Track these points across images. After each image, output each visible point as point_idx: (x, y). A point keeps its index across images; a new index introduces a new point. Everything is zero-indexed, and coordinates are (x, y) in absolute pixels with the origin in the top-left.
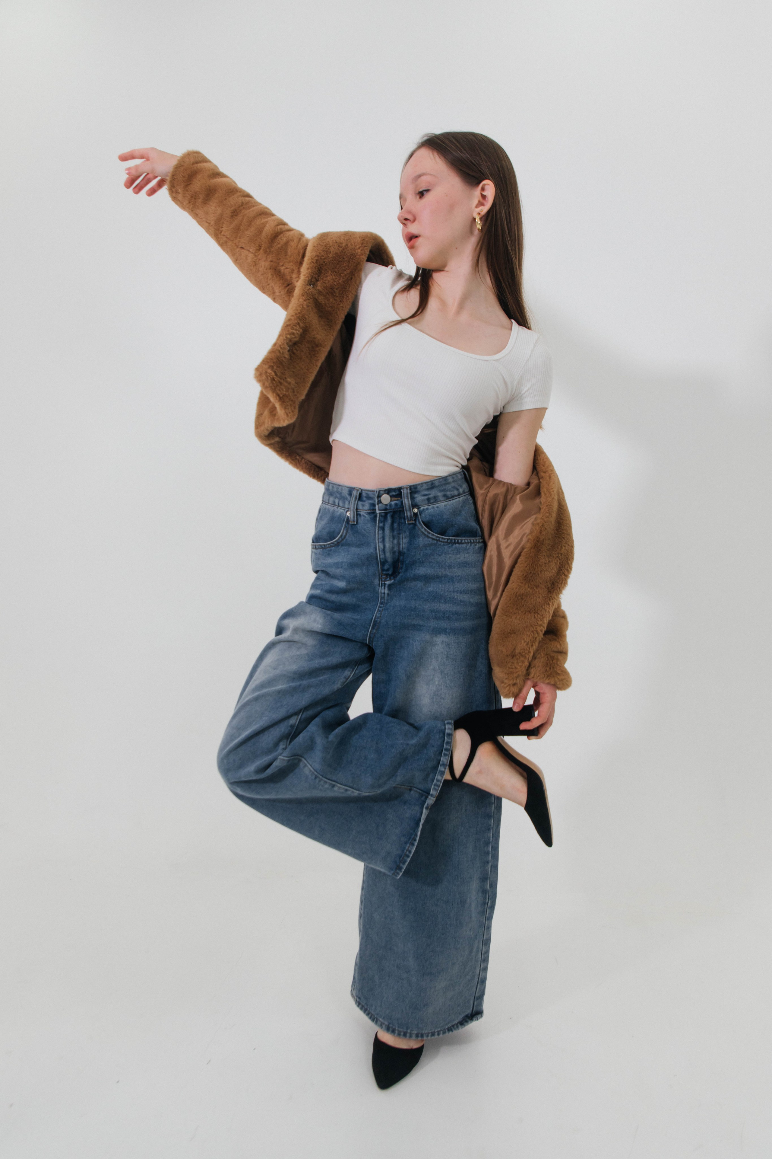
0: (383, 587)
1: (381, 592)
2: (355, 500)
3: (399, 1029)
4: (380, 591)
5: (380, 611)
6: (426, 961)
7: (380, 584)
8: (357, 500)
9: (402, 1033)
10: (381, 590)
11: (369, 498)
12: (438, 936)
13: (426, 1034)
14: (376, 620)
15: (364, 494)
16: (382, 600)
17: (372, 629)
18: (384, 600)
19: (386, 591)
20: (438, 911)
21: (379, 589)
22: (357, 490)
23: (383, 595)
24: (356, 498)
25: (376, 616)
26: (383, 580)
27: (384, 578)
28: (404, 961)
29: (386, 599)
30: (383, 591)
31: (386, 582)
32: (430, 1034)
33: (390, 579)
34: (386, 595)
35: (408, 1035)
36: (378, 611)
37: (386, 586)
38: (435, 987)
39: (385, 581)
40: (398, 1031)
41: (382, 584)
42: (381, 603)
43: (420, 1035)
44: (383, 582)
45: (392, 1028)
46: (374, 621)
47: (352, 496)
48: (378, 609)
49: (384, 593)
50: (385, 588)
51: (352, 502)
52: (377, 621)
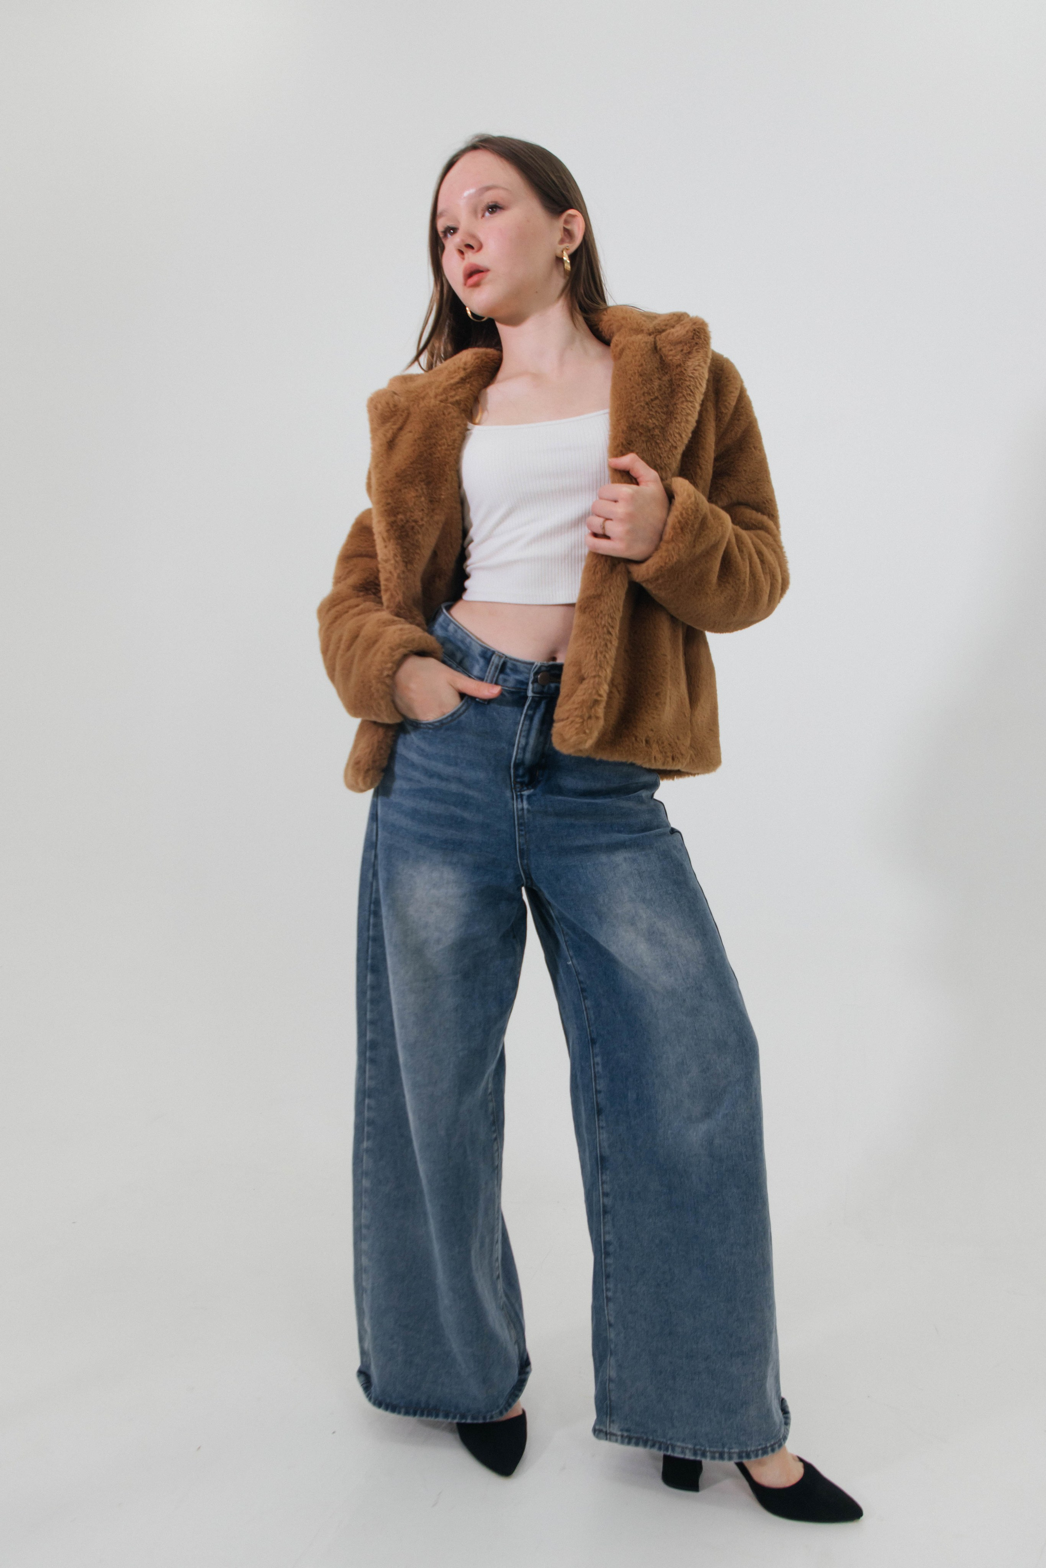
0: (519, 800)
1: (517, 808)
2: (495, 671)
3: (712, 1449)
4: (515, 806)
5: (522, 835)
6: (731, 1336)
7: (515, 797)
8: (498, 671)
9: (717, 1455)
10: (517, 806)
11: (515, 670)
12: (742, 1296)
13: (753, 1451)
14: (522, 847)
15: (509, 665)
16: (521, 821)
17: (521, 860)
18: (524, 819)
19: (525, 805)
20: (735, 1261)
21: (513, 805)
22: (500, 657)
23: (520, 813)
24: (496, 667)
25: (519, 843)
26: (518, 790)
27: (519, 787)
28: (697, 1343)
29: (526, 817)
30: (520, 806)
31: (523, 793)
32: (760, 1452)
33: (528, 789)
34: (525, 812)
35: (726, 1456)
36: (519, 836)
37: (525, 798)
38: (754, 1374)
39: (520, 791)
40: (711, 1452)
41: (517, 796)
42: (520, 825)
43: (744, 1454)
44: (519, 793)
45: (700, 1450)
46: (520, 849)
47: (491, 663)
48: (519, 834)
49: (523, 809)
50: (522, 801)
51: (489, 672)
52: (523, 849)
